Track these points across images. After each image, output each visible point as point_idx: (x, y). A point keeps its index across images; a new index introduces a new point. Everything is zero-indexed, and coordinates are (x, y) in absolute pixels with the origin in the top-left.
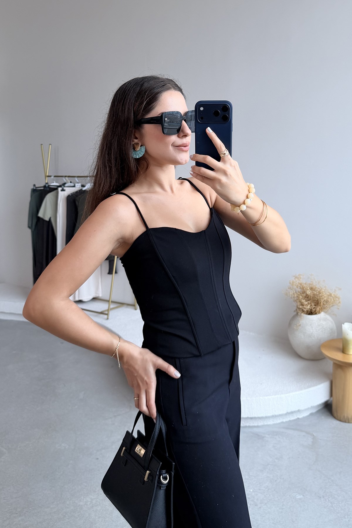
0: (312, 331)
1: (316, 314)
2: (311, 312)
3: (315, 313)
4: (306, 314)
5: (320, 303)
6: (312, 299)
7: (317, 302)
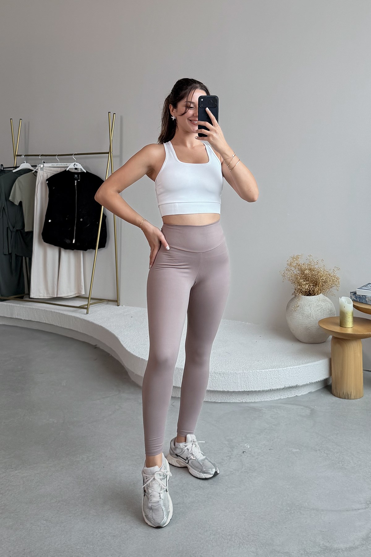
0: (310, 311)
1: (315, 295)
2: (310, 293)
3: (313, 294)
4: (305, 295)
5: (319, 283)
6: (310, 279)
7: (316, 283)
